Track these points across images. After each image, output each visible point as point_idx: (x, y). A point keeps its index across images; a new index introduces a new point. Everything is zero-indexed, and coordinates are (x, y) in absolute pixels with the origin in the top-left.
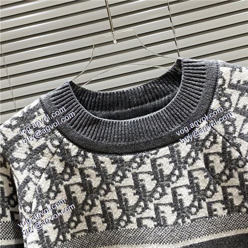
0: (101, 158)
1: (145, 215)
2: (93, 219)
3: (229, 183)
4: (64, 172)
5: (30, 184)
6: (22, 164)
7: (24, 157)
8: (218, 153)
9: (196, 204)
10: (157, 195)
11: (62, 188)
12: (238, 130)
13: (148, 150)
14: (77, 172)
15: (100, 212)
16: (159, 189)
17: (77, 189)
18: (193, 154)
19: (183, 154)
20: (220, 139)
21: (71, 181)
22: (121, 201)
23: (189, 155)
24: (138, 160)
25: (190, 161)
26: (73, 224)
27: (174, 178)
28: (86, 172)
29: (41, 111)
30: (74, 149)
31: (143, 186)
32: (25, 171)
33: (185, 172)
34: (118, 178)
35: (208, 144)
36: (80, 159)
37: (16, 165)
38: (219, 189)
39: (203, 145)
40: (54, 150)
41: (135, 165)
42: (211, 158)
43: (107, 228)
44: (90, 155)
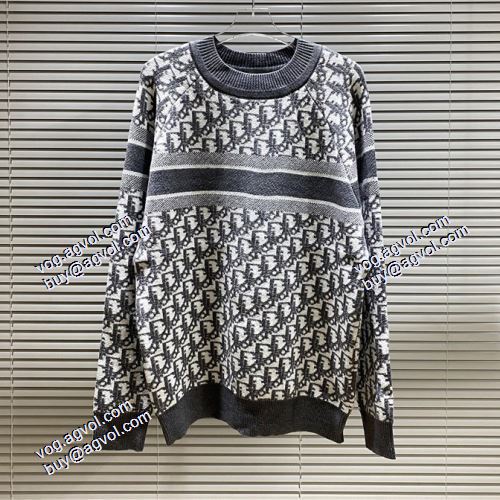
0: (224, 97)
1: (246, 145)
2: (208, 142)
3: (311, 136)
4: (195, 101)
5: (168, 103)
6: (165, 87)
7: (168, 82)
8: (309, 113)
9: (285, 144)
10: (258, 133)
11: (190, 112)
12: (326, 97)
13: (259, 99)
14: (204, 103)
15: (214, 137)
16: (261, 129)
17: (201, 117)
18: (291, 109)
19: (284, 107)
20: (312, 102)
21: (198, 109)
22: (231, 132)
23: (288, 109)
24: (250, 104)
25: (288, 113)
26: (192, 142)
27: (273, 123)
28: (211, 105)
29: (188, 51)
30: (206, 86)
31: (250, 124)
32: (167, 93)
33: (282, 121)
34: (233, 115)
35: (303, 104)
36: (209, 94)
37: (160, 87)
38: (304, 139)
39: (299, 104)
40: (191, 82)
41: (247, 107)
42: (303, 115)
43: (217, 151)
44: (216, 93)
